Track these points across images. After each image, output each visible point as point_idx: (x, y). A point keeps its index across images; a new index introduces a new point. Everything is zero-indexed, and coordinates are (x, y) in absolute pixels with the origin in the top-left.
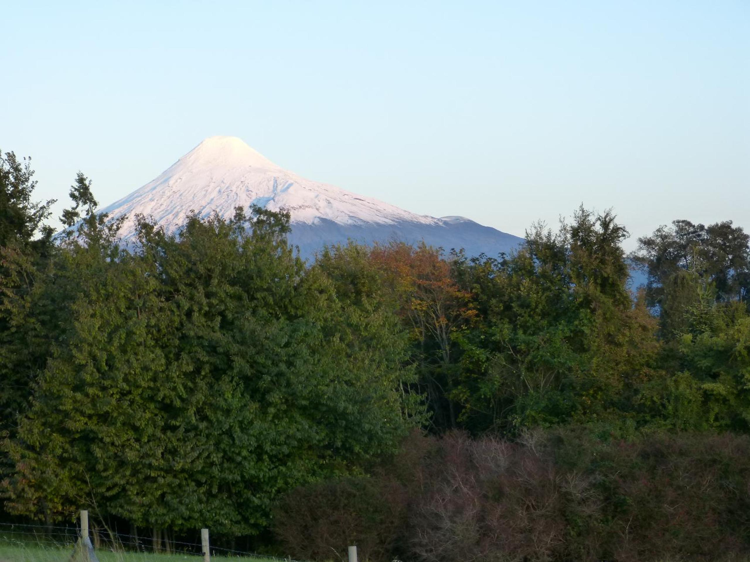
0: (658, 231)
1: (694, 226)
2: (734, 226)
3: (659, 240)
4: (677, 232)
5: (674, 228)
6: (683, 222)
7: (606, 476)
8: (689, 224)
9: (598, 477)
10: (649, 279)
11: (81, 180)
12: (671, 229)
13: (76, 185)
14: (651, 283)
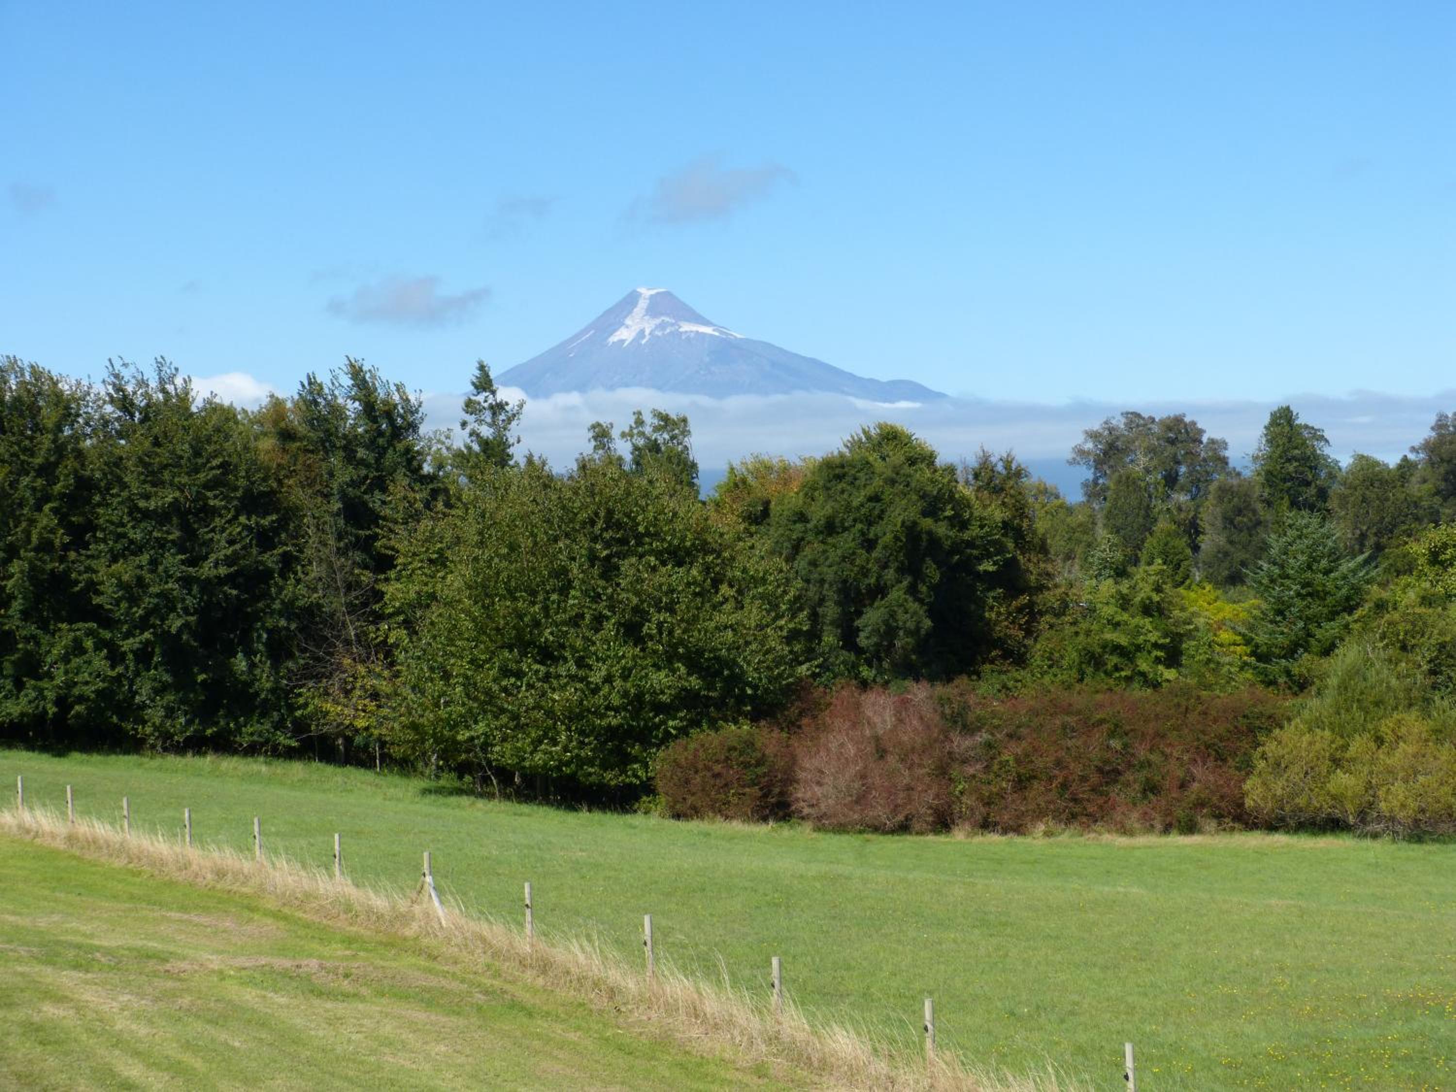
0: (1106, 423)
1: (1143, 419)
2: (1187, 420)
3: (1106, 433)
4: (1126, 424)
5: (1123, 420)
6: (1132, 413)
7: (993, 734)
8: (1138, 415)
9: (984, 735)
10: (1095, 474)
11: (482, 368)
12: (1120, 422)
13: (477, 373)
14: (1096, 480)
